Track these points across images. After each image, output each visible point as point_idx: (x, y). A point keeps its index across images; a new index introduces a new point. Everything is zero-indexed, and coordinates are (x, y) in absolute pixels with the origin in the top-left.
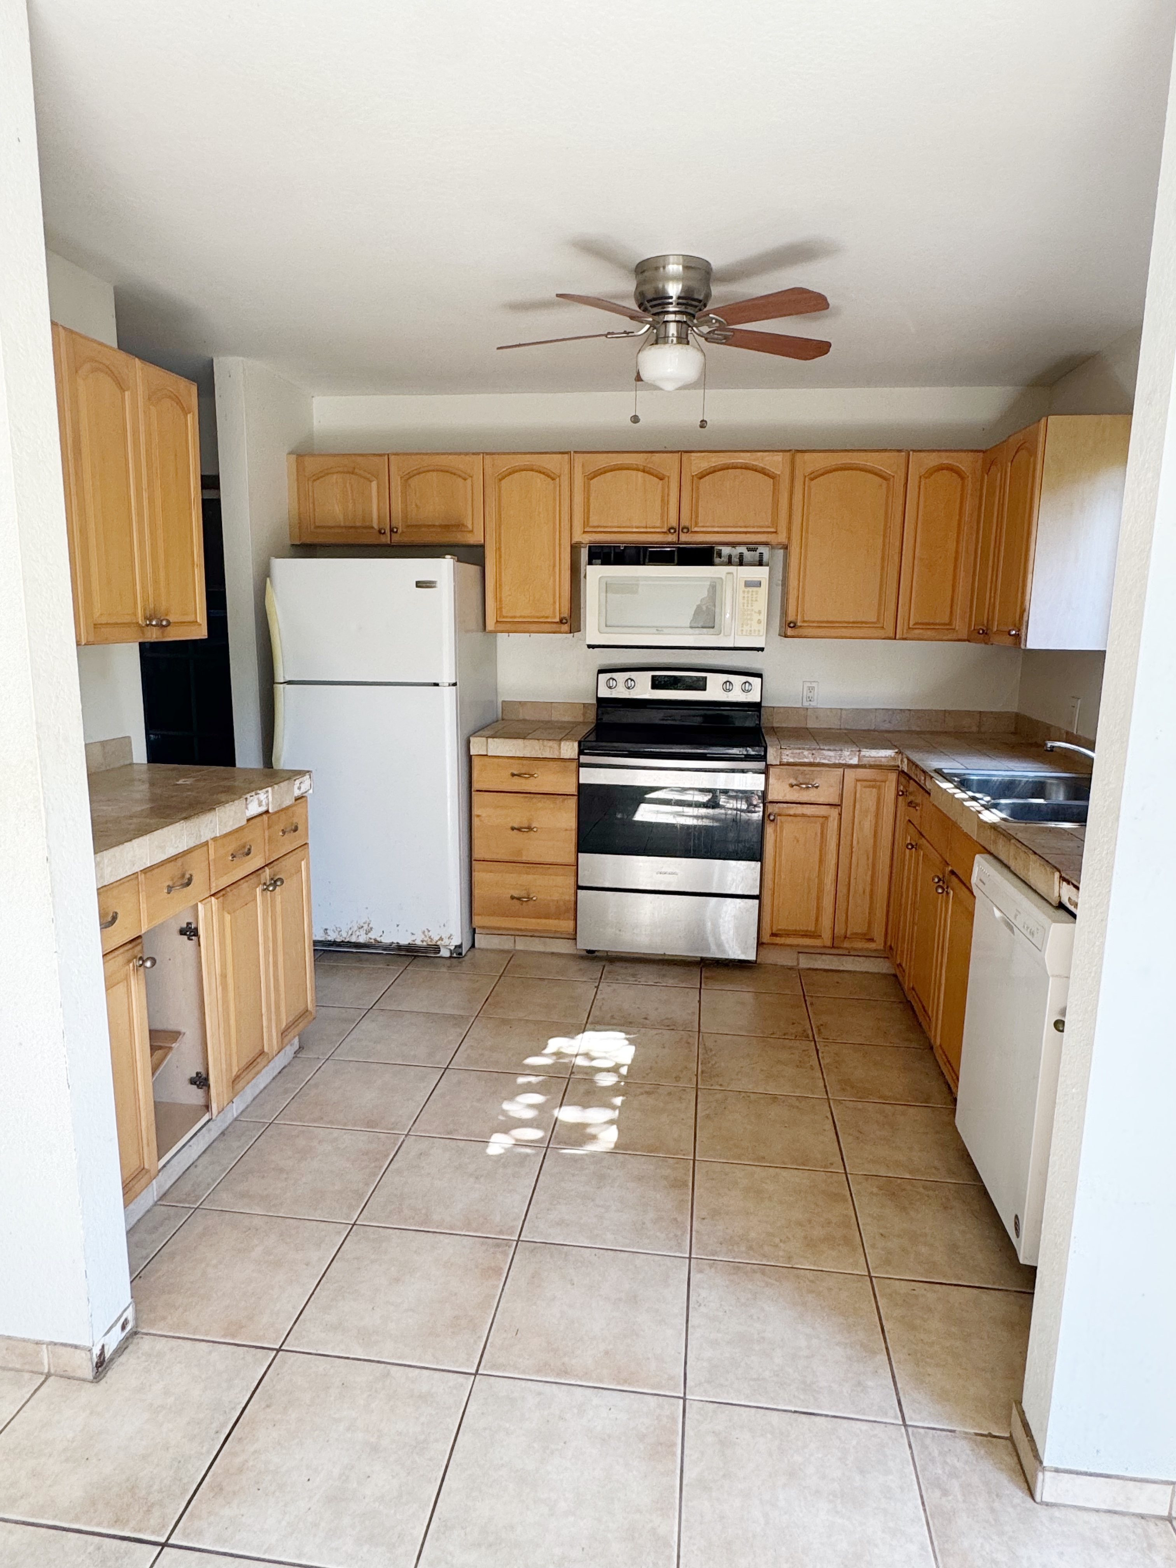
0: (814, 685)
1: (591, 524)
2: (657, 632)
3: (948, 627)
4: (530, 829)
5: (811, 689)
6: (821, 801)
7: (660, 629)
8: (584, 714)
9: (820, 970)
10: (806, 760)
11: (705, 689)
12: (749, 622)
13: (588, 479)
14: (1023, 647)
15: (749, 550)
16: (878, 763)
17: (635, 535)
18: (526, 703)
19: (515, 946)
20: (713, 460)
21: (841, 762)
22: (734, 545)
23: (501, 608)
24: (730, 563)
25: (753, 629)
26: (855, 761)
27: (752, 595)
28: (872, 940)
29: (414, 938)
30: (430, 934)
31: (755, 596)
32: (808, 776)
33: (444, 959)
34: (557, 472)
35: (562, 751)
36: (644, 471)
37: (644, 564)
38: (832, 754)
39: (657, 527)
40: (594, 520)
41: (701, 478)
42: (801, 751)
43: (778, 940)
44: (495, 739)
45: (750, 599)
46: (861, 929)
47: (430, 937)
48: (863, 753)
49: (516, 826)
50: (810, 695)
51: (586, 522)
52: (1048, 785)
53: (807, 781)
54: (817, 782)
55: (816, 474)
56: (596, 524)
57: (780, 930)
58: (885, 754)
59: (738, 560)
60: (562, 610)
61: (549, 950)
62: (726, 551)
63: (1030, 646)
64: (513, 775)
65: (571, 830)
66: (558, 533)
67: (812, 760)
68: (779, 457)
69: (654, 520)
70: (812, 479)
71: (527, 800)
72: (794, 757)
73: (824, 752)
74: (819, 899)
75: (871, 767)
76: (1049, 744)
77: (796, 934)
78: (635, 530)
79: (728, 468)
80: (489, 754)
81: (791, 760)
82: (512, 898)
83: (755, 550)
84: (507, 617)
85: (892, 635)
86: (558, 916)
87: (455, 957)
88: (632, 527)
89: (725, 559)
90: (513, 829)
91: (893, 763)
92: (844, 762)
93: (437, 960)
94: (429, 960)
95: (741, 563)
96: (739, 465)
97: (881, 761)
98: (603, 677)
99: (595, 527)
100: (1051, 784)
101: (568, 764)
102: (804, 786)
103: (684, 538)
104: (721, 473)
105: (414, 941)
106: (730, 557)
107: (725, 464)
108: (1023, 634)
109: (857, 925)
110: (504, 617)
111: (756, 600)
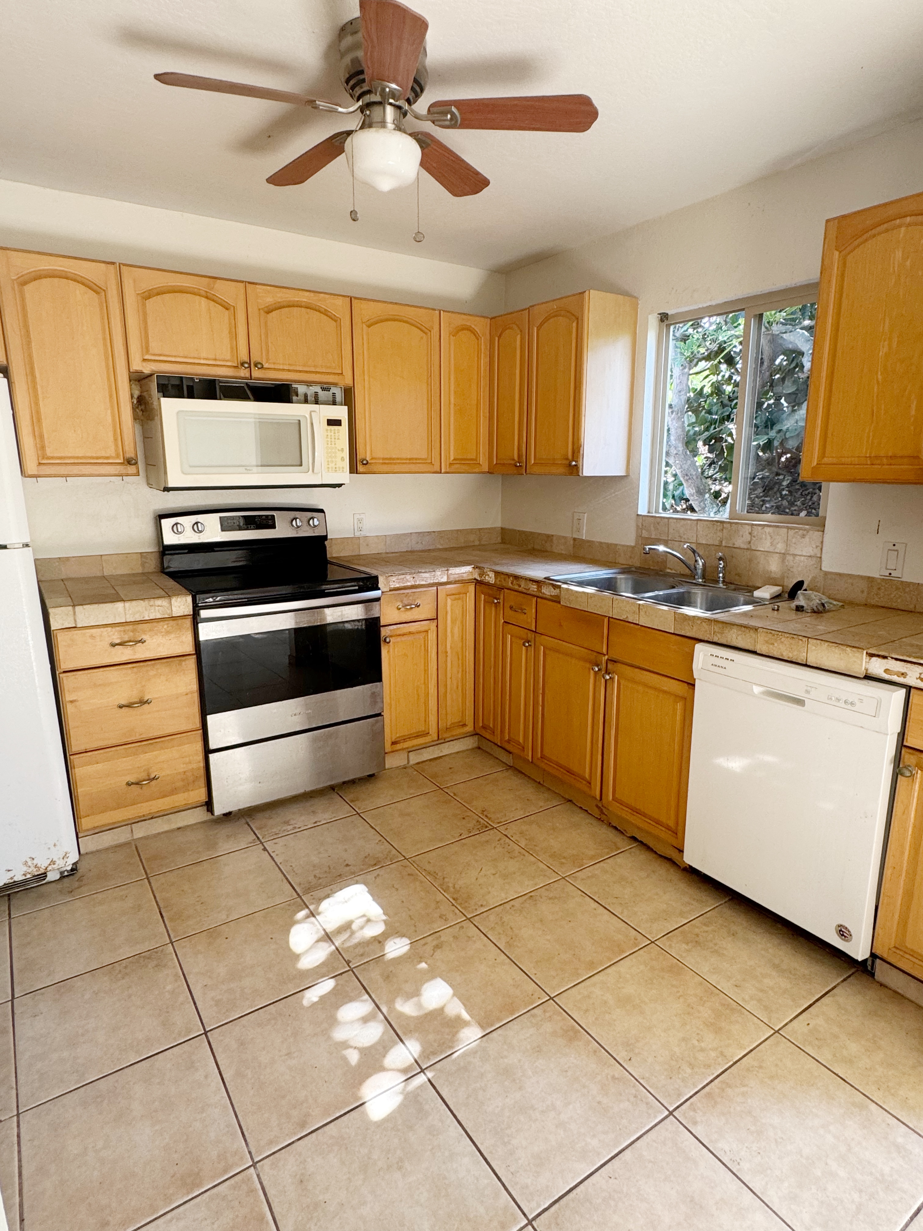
0: (362, 516)
1: (151, 351)
2: (246, 471)
3: (475, 462)
4: (143, 702)
5: (360, 521)
6: (422, 618)
7: (248, 468)
8: (143, 565)
9: (427, 761)
10: (409, 584)
11: (275, 528)
12: (334, 460)
13: (143, 298)
14: (581, 475)
15: (323, 389)
16: (461, 578)
17: (204, 367)
18: (68, 559)
19: (133, 836)
20: (278, 295)
21: (435, 581)
22: (309, 384)
23: (43, 448)
24: (306, 401)
25: (337, 466)
26: (444, 579)
27: (335, 433)
28: (464, 725)
29: (11, 874)
30: (35, 862)
31: (337, 434)
32: (411, 598)
33: (54, 884)
34: (101, 283)
35: (174, 609)
36: (207, 298)
37: (220, 399)
38: (427, 575)
39: (227, 361)
40: (155, 346)
41: (268, 312)
42: (403, 576)
43: (398, 747)
44: (85, 607)
45: (333, 437)
46: (456, 719)
47: (36, 866)
48: (450, 572)
49: (123, 702)
50: (360, 525)
51: (146, 348)
52: (618, 581)
53: (411, 602)
54: (418, 602)
55: (372, 321)
56: (157, 352)
57: (399, 737)
58: (465, 571)
59: (313, 399)
60: (127, 448)
61: (174, 826)
62: (302, 389)
63: (585, 474)
64: (113, 645)
65: (192, 693)
66: (111, 359)
67: (413, 583)
68: (339, 301)
69: (223, 352)
70: (369, 326)
71: (135, 670)
72: (399, 583)
73: (422, 574)
74: (426, 704)
75: (456, 582)
76: (647, 547)
77: (410, 737)
78: (202, 362)
79: (293, 306)
80: (78, 626)
81: (398, 586)
82: (129, 784)
83: (328, 390)
84: (52, 458)
85: (438, 470)
86: (186, 787)
87: (67, 876)
88: (200, 359)
89: (301, 397)
90: (121, 707)
91: (471, 577)
92: (437, 581)
93: (43, 889)
94: (33, 894)
95: (317, 402)
96: (303, 304)
97: (463, 577)
98: (167, 523)
99: (154, 355)
100: (621, 579)
101: (180, 622)
102: (408, 607)
103: (256, 373)
104: (287, 309)
105: (12, 878)
106: (306, 396)
107: (290, 301)
108: (581, 464)
109: (452, 718)
110: (48, 458)
111: (338, 439)
